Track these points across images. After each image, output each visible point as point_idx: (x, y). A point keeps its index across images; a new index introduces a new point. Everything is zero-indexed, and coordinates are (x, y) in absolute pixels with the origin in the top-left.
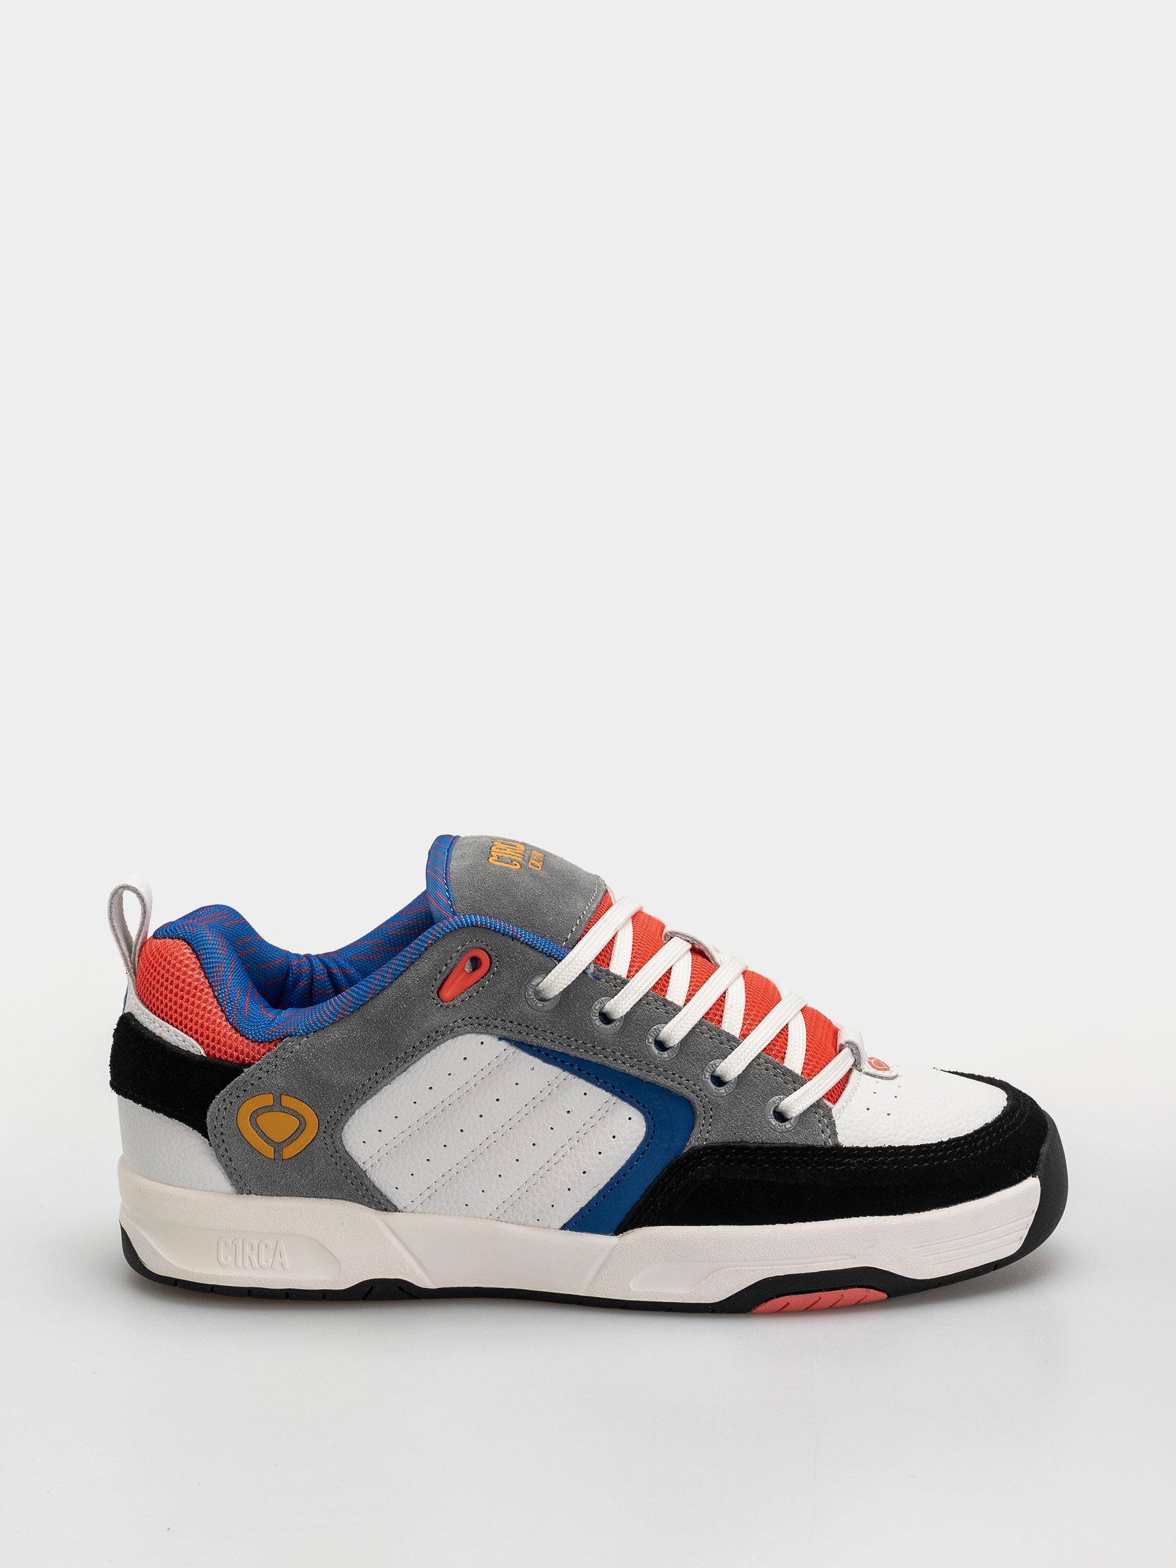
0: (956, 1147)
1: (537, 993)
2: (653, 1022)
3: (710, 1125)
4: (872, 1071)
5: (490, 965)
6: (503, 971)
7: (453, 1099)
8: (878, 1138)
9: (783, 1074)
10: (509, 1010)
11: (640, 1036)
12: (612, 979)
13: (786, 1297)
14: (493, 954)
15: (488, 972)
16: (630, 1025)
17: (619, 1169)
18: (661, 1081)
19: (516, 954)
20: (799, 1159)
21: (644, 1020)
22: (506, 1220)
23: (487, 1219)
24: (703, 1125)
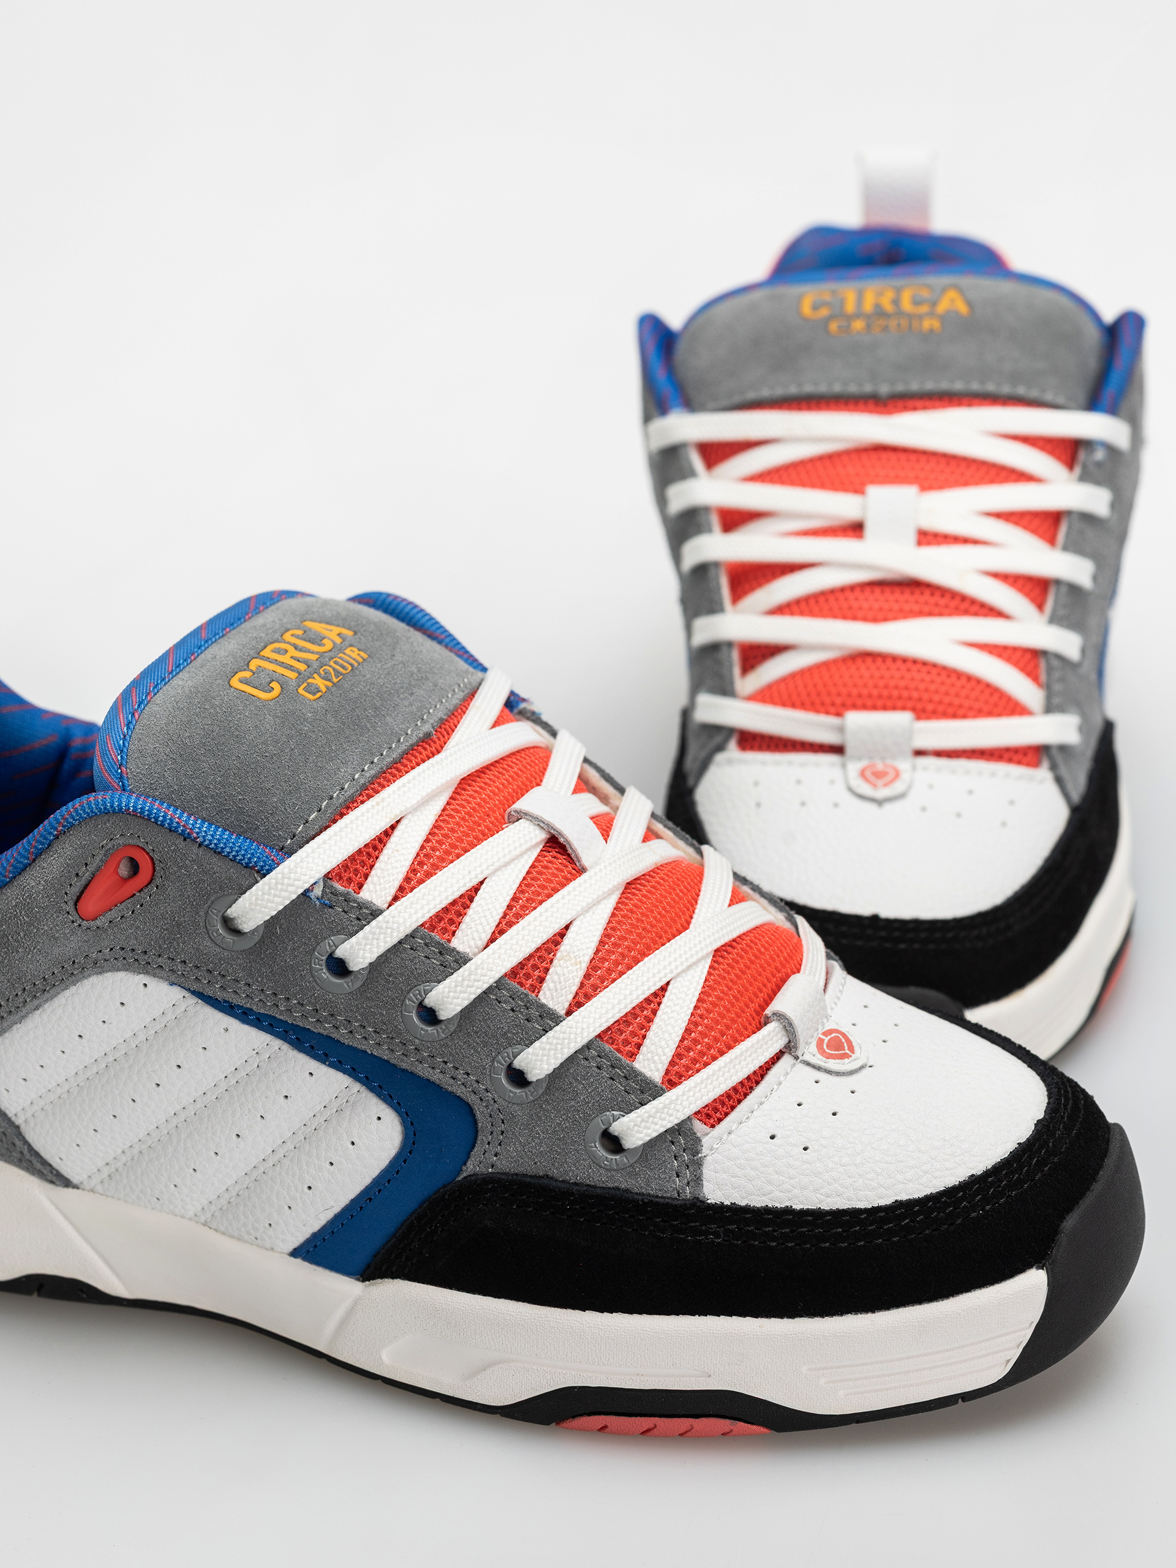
0: (903, 1217)
1: (227, 922)
2: (416, 979)
3: (500, 1144)
4: (818, 1060)
5: (153, 874)
6: (169, 886)
7: (117, 1055)
8: (771, 1192)
9: (625, 1077)
10: (178, 945)
11: (393, 1000)
12: (353, 907)
13: (603, 1416)
14: (156, 857)
15: (150, 883)
16: (377, 982)
17: (362, 1189)
18: (423, 1071)
19: (187, 862)
20: (631, 1216)
21: (402, 975)
22: (215, 1227)
23: (190, 1219)
24: (489, 1143)
